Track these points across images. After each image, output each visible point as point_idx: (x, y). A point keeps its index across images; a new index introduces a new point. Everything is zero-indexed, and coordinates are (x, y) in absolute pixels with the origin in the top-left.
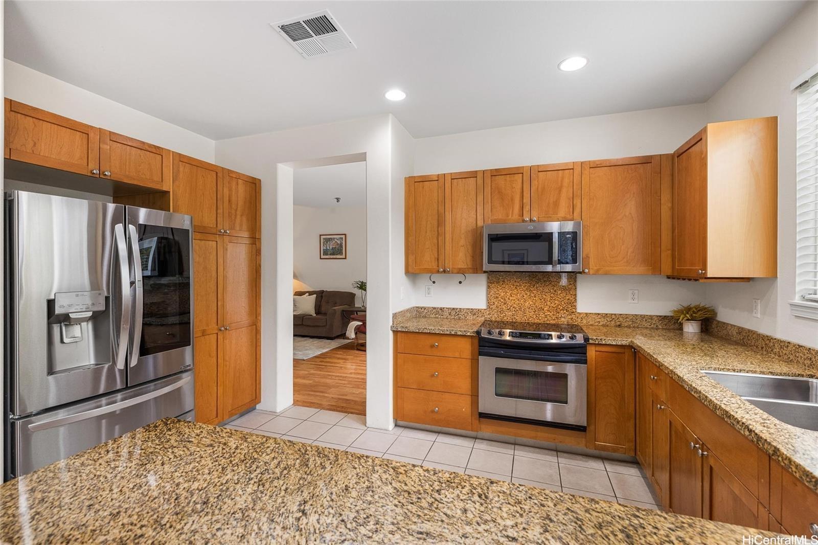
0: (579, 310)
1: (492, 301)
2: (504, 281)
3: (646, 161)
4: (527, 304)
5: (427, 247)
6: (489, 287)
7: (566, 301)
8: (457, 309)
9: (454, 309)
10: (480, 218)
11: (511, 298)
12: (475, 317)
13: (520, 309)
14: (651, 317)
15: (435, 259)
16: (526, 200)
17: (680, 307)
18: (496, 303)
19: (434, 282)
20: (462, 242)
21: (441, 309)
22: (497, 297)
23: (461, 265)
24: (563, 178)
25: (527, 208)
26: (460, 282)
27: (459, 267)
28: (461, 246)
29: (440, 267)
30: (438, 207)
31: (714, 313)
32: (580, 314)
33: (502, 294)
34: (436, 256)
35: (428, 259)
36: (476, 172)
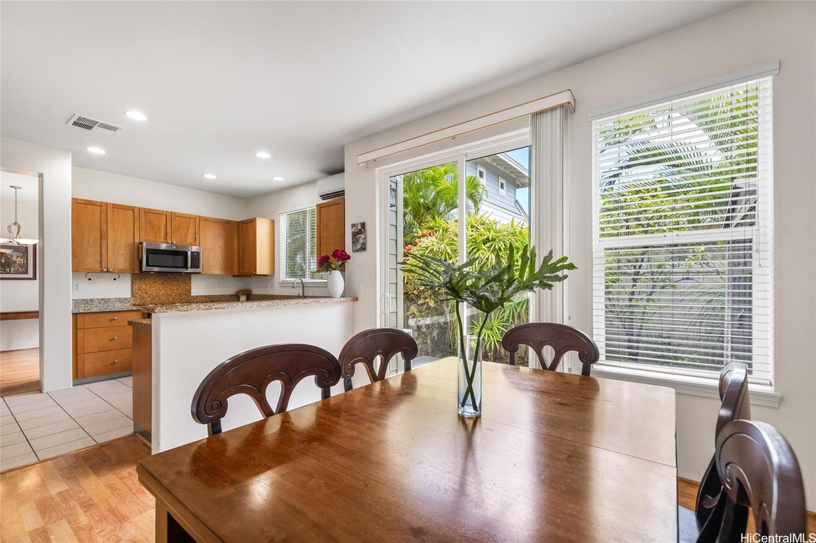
0: (192, 295)
1: (136, 292)
2: (145, 279)
3: (228, 222)
4: (161, 293)
5: (90, 253)
6: (132, 283)
7: (185, 290)
8: (106, 299)
9: (103, 299)
10: (137, 238)
11: (150, 290)
12: (122, 303)
13: (157, 296)
14: (226, 296)
15: (98, 262)
16: (169, 230)
17: (238, 290)
18: (139, 293)
19: (90, 279)
20: (122, 252)
21: (91, 300)
22: (140, 289)
23: (122, 267)
24: (190, 222)
25: (169, 236)
26: (115, 279)
27: (120, 268)
28: (121, 254)
29: (103, 267)
30: (101, 225)
31: (251, 291)
32: (193, 296)
33: (144, 287)
34: (99, 260)
35: (92, 261)
36: (134, 207)
